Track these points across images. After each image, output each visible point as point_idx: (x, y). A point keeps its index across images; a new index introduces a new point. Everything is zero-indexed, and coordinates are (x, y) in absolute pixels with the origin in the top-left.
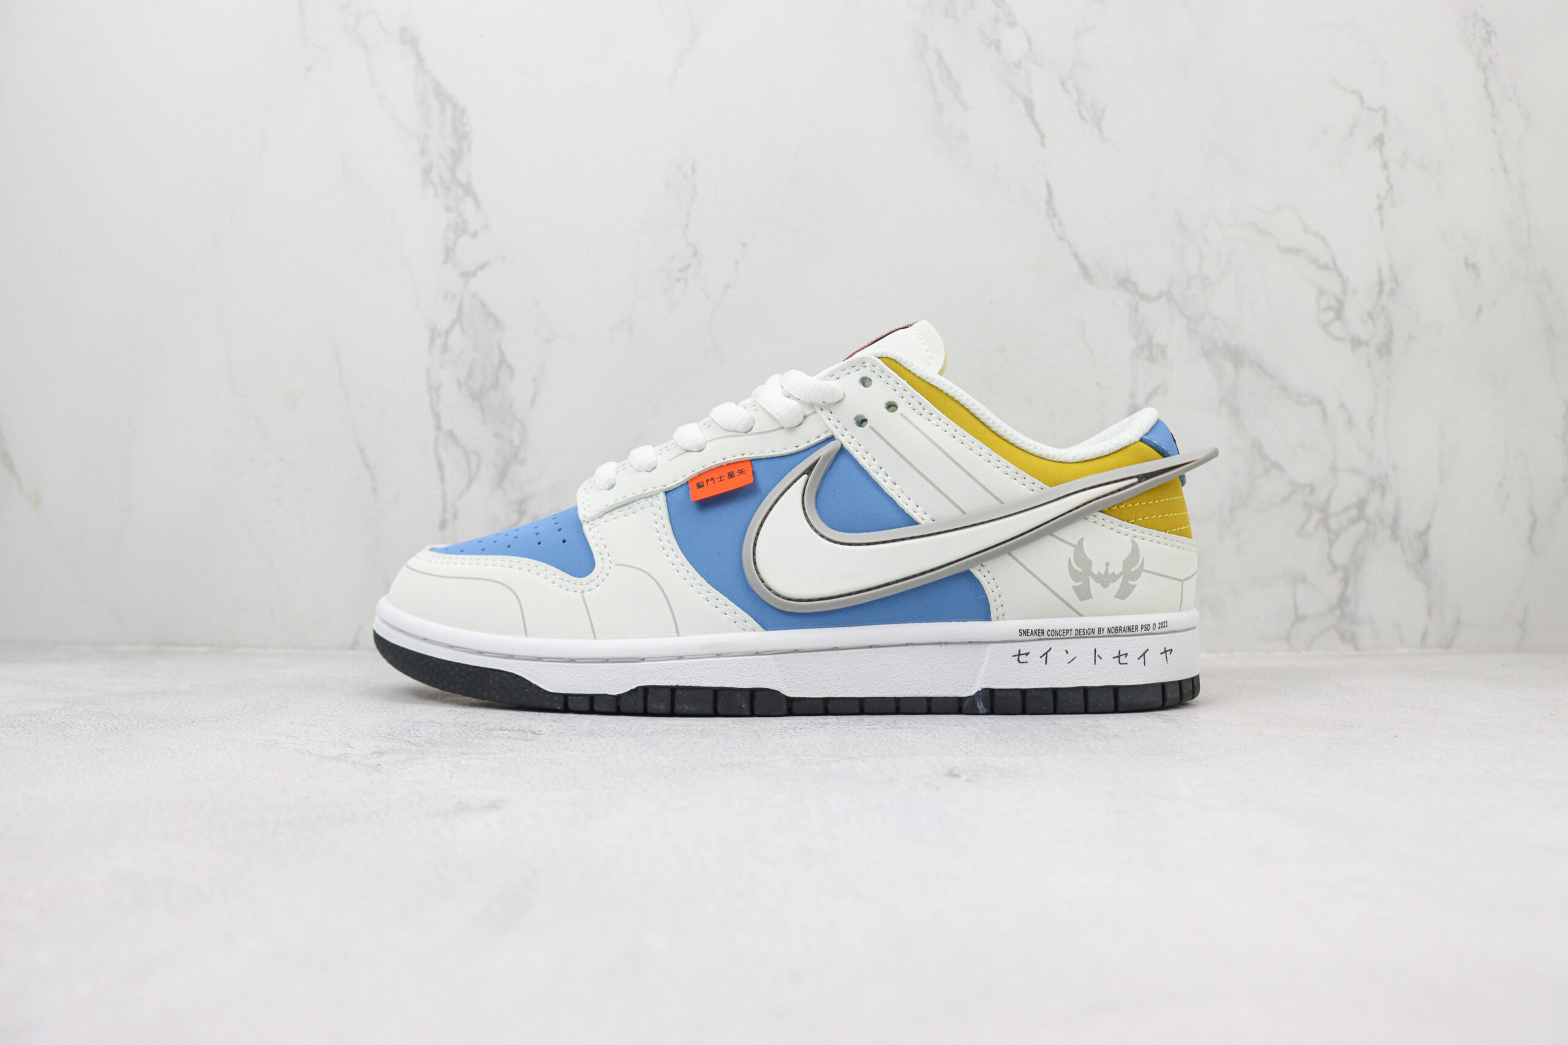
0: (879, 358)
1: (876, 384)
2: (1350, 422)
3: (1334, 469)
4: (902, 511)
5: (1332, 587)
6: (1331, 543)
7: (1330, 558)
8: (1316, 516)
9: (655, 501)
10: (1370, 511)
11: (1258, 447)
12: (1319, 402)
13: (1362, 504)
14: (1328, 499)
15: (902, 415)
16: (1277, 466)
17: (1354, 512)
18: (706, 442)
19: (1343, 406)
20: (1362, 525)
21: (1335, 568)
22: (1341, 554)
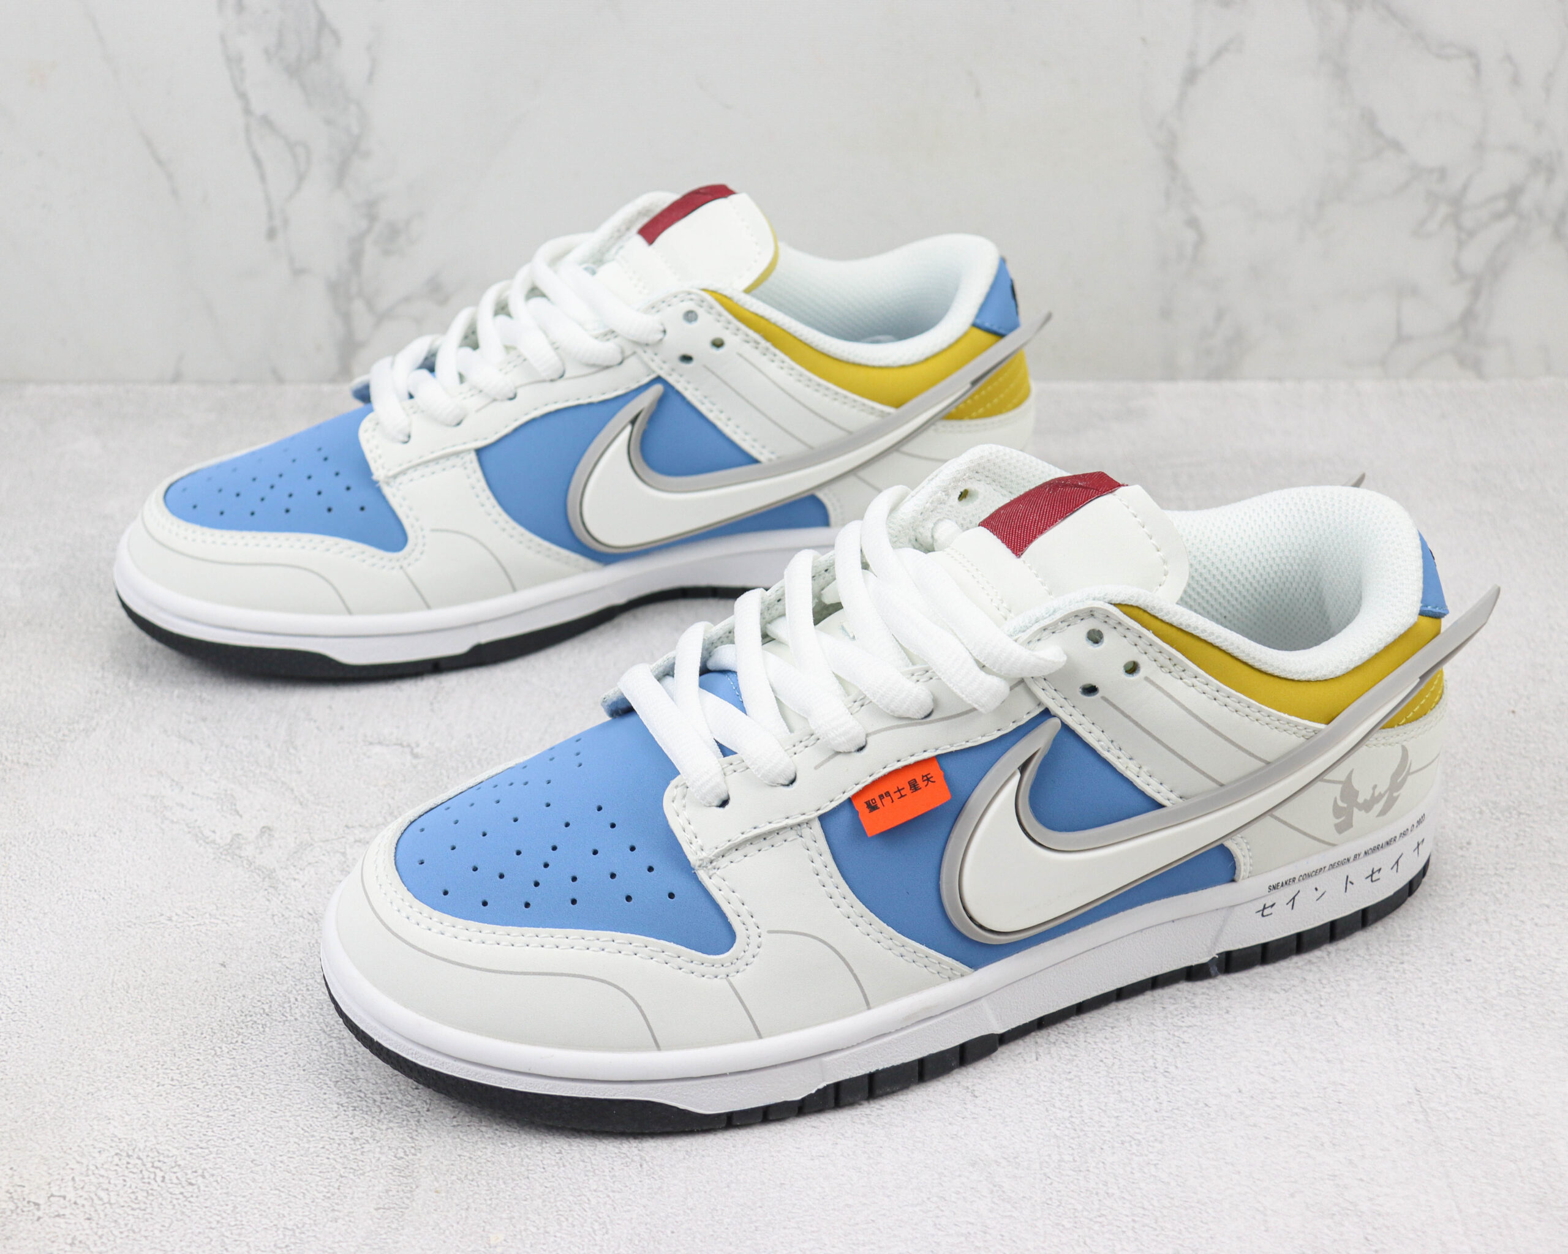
0: (1115, 605)
1: (1110, 638)
2: (1516, 80)
3: (1480, 147)
4: (1142, 793)
5: (1455, 301)
6: (1461, 244)
7: (1456, 265)
8: (1443, 210)
9: (806, 831)
10: (1526, 202)
11: (1370, 120)
12: (1471, 54)
13: (1514, 194)
14: (1465, 188)
15: (1146, 679)
16: (1397, 146)
17: (1501, 205)
18: (867, 735)
19: (1509, 58)
20: (1511, 221)
21: (1462, 275)
22: (1474, 258)
